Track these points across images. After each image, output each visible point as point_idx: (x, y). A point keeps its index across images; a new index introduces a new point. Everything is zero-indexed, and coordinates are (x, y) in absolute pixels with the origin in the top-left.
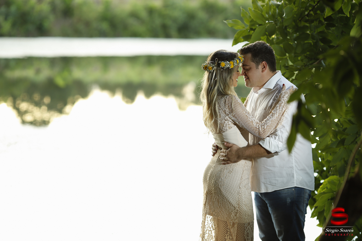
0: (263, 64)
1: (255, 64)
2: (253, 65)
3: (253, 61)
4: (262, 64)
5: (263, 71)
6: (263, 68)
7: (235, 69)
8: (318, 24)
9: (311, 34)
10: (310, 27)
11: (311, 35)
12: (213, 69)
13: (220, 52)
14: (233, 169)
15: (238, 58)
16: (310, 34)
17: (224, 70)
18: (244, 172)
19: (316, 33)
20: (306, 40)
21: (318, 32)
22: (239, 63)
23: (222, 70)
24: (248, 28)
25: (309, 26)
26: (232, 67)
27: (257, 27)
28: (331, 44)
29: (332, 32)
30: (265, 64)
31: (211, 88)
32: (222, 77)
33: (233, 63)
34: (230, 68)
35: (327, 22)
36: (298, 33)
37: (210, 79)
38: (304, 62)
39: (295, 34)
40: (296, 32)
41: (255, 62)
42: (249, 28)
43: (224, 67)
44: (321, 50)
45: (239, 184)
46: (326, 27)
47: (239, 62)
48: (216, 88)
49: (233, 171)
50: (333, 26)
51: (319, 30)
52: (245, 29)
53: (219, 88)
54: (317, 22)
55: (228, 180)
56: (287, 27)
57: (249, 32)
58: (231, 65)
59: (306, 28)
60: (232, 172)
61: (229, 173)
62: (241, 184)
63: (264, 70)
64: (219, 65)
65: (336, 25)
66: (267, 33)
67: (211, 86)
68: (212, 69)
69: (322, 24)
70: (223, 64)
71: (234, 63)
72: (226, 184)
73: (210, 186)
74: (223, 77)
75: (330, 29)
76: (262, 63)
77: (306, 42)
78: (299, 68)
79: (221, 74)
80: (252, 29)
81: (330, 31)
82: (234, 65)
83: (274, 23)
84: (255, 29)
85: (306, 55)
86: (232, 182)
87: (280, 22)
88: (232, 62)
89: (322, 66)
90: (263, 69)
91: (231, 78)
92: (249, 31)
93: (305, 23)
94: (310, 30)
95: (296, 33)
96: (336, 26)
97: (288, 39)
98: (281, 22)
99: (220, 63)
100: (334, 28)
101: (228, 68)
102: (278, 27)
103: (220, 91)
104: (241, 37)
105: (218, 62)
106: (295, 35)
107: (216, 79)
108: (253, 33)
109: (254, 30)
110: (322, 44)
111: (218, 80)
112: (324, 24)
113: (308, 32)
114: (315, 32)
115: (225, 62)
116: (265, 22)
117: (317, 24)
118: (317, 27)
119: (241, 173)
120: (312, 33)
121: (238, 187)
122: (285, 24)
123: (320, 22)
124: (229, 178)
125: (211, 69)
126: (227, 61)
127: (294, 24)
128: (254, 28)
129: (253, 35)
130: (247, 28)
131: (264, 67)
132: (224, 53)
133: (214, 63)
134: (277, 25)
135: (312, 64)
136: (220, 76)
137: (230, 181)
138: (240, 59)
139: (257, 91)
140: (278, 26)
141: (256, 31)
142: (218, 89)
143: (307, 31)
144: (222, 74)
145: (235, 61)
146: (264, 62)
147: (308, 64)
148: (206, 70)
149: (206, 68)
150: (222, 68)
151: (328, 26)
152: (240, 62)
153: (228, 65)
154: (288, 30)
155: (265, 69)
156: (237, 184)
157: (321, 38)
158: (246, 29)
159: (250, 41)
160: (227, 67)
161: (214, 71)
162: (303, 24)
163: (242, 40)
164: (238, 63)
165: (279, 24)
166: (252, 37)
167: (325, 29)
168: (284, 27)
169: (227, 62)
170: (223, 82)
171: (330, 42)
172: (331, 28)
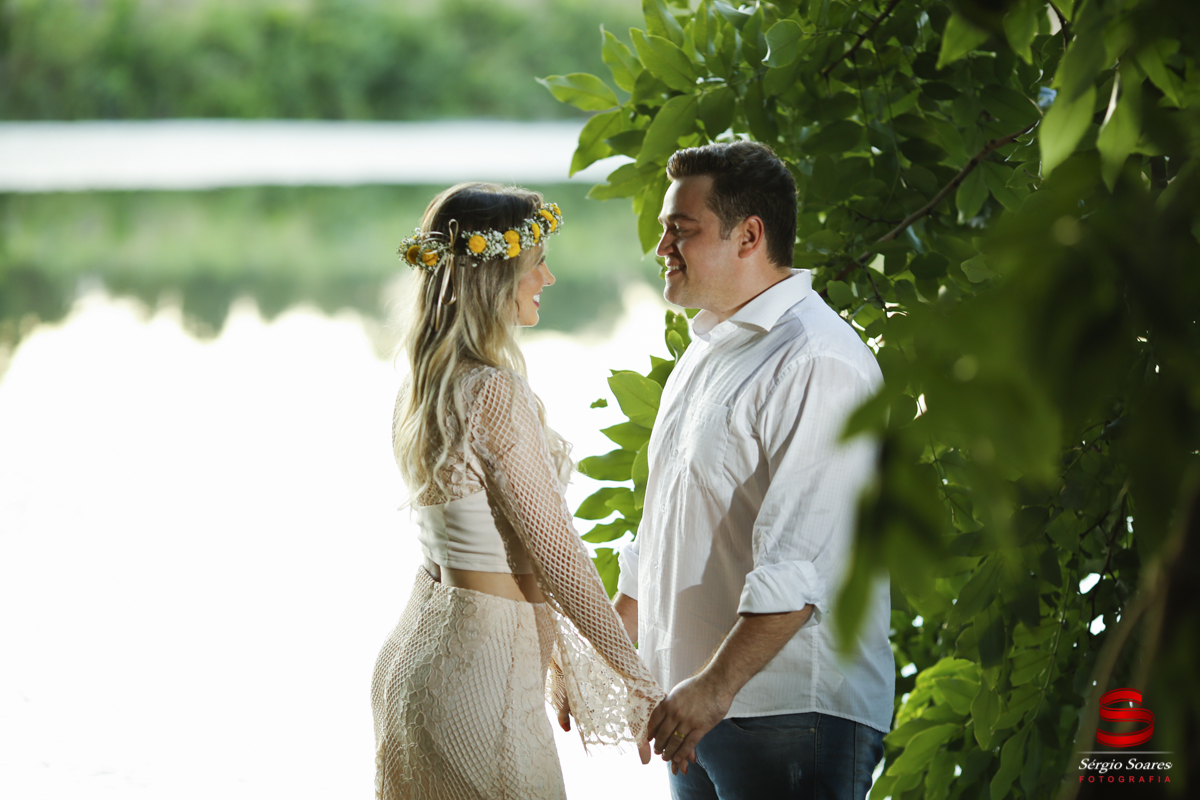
0: (751, 226)
1: (721, 218)
2: (711, 221)
3: (714, 208)
4: (747, 227)
5: (742, 253)
6: (747, 240)
7: (529, 260)
8: (893, 87)
9: (867, 125)
10: (862, 99)
11: (865, 129)
12: (442, 262)
13: (469, 193)
14: (473, 653)
15: (539, 217)
16: (862, 124)
17: (483, 266)
18: (516, 665)
19: (884, 121)
20: (849, 148)
21: (892, 119)
22: (541, 235)
23: (475, 265)
24: (630, 104)
25: (859, 96)
26: (513, 251)
27: (663, 101)
28: (941, 163)
29: (944, 118)
30: (757, 226)
31: (434, 333)
32: (475, 293)
33: (517, 237)
34: (506, 258)
35: (925, 81)
36: (816, 123)
37: (429, 298)
38: (841, 233)
39: (806, 125)
40: (808, 118)
41: (722, 214)
42: (633, 106)
43: (481, 255)
44: (904, 185)
45: (499, 710)
46: (921, 99)
47: (542, 232)
48: (452, 333)
49: (474, 664)
50: (948, 93)
51: (897, 110)
52: (619, 110)
53: (462, 336)
54: (889, 81)
55: (457, 698)
56: (777, 101)
57: (633, 119)
58: (509, 246)
59: (849, 102)
60: (469, 665)
61: (459, 669)
62: (509, 711)
63: (749, 250)
64: (461, 246)
65: (959, 90)
66: (701, 124)
67: (433, 329)
68: (438, 262)
69: (909, 89)
70: (479, 242)
71: (521, 237)
72: (449, 716)
73: (394, 723)
74: (479, 290)
75: (935, 108)
76: (745, 221)
77: (847, 155)
78: (824, 256)
79: (473, 280)
80: (642, 109)
81: (936, 114)
82: (520, 243)
83: (725, 85)
84: (656, 109)
85: (847, 203)
86: (471, 704)
87: (748, 81)
88: (512, 235)
89: (910, 247)
90: (744, 243)
91: (509, 294)
92: (632, 115)
93: (844, 84)
94: (860, 110)
95: (808, 123)
96: (959, 93)
97: (780, 143)
98: (752, 80)
99: (467, 240)
100: (947, 104)
101: (500, 256)
102: (740, 101)
103: (467, 348)
104: (603, 140)
105: (460, 234)
106: (805, 129)
107: (453, 299)
108: (648, 124)
109: (653, 112)
110: (907, 164)
111: (462, 302)
112: (914, 88)
113: (854, 118)
114: (880, 117)
115: (486, 234)
116: (694, 84)
117: (889, 88)
118: (889, 100)
119: (506, 667)
120: (869, 122)
121: (497, 725)
122: (770, 90)
123: (900, 78)
124: (460, 689)
125: (434, 262)
126: (494, 229)
127: (801, 87)
128: (650, 104)
129: (648, 131)
130: (624, 106)
131: (752, 239)
132: (484, 196)
133: (445, 237)
134: (738, 95)
135: (875, 238)
136: (469, 289)
137: (464, 701)
138: (545, 222)
139: (706, 332)
140: (742, 98)
141: (658, 116)
142: (460, 341)
143: (850, 115)
144: (478, 281)
145: (526, 229)
146: (753, 220)
147: (859, 238)
148: (416, 264)
149: (413, 256)
150: (473, 259)
151: (930, 95)
152: (545, 232)
153: (498, 245)
154: (780, 110)
155: (754, 247)
156: (494, 713)
157: (904, 139)
158: (623, 109)
159: (638, 156)
160: (493, 254)
161: (443, 269)
162: (835, 87)
163: (609, 149)
164: (537, 236)
165: (744, 89)
166: (645, 140)
167: (917, 104)
168: (765, 102)
169: (493, 236)
170: (481, 311)
171: (937, 153)
172: (938, 102)
